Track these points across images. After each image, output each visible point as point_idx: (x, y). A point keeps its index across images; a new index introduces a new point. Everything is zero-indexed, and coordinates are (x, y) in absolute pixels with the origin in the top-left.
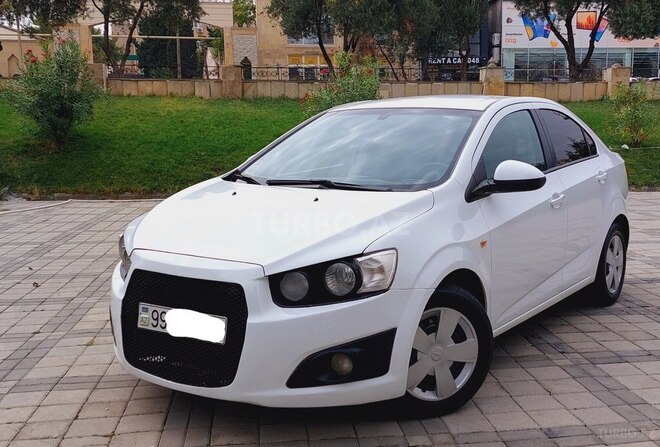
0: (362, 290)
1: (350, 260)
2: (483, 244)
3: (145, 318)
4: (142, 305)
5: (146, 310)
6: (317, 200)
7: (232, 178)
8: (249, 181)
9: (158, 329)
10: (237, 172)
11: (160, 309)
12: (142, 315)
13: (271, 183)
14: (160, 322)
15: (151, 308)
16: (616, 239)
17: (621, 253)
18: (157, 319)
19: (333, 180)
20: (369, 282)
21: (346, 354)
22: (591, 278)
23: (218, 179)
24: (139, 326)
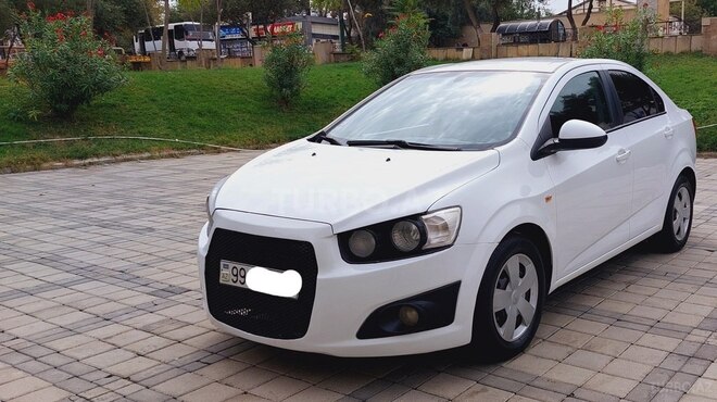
0: (427, 246)
1: (415, 218)
2: (548, 199)
3: (227, 273)
4: (222, 263)
5: (226, 267)
6: (389, 160)
7: (317, 139)
8: (333, 142)
9: (238, 284)
10: (323, 133)
11: (239, 266)
12: (224, 272)
13: (351, 144)
14: (240, 278)
15: (232, 265)
16: (685, 192)
17: (688, 206)
18: (236, 275)
19: (408, 140)
20: (434, 239)
21: (413, 307)
22: (659, 226)
23: (303, 141)
24: (221, 282)
